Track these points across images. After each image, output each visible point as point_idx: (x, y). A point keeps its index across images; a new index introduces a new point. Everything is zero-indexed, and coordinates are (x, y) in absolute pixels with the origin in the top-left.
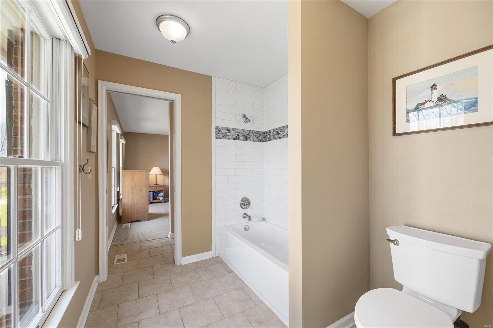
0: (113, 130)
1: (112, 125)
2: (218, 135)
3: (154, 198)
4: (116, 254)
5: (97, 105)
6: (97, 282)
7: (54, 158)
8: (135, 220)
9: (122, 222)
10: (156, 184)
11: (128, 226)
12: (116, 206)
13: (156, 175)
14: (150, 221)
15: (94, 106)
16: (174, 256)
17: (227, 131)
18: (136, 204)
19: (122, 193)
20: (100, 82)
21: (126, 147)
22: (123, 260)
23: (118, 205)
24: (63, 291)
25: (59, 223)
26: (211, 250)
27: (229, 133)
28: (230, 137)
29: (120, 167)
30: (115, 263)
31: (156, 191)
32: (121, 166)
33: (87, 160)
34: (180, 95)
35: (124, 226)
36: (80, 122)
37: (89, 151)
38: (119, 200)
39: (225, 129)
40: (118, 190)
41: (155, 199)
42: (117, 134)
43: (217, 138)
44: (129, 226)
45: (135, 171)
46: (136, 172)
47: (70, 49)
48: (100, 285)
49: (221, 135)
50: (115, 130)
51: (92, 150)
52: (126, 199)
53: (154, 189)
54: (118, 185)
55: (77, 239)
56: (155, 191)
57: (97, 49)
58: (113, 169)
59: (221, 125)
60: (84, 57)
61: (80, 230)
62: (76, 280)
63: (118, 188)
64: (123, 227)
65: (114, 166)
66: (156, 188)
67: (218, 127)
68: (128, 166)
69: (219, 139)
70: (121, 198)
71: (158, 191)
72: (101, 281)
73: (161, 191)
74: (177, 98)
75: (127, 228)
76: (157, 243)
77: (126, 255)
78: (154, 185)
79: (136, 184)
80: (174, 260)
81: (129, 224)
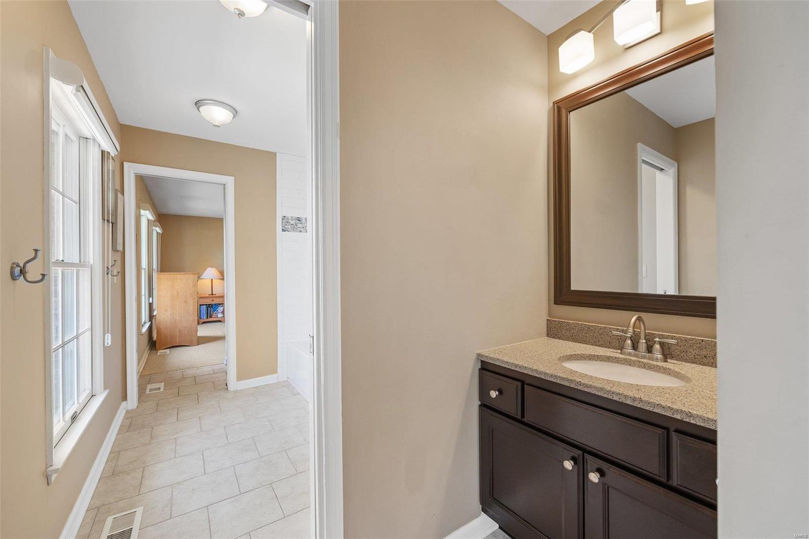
0: (142, 215)
1: (141, 210)
2: (286, 227)
3: (209, 315)
4: (149, 383)
5: (123, 194)
6: (125, 409)
7: (82, 261)
8: (177, 345)
9: (157, 347)
10: (212, 294)
11: (166, 352)
12: (148, 325)
13: (212, 280)
14: (199, 346)
15: (119, 195)
16: (226, 380)
17: (298, 222)
18: (177, 321)
19: (158, 306)
20: (126, 164)
21: (163, 238)
22: (159, 389)
23: (149, 323)
24: (93, 396)
25: (88, 326)
26: (277, 373)
27: (301, 223)
28: (302, 229)
29: (154, 268)
30: (147, 392)
31: (212, 305)
32: (155, 266)
33: (115, 261)
34: (233, 178)
35: (160, 353)
36: (108, 221)
37: (115, 250)
38: (151, 317)
39: (294, 219)
40: (151, 301)
41: (211, 317)
42: (148, 220)
43: (283, 230)
44: (168, 353)
45: (177, 274)
46: (178, 276)
47: (97, 147)
48: (127, 412)
49: (289, 227)
50: (145, 216)
51: (118, 249)
52: (164, 315)
53: (209, 302)
54: (150, 294)
55: (106, 345)
56: (210, 305)
57: (123, 123)
58: (143, 271)
59: (289, 215)
60: (112, 154)
61: (110, 335)
62: (105, 389)
63: (151, 299)
64: (158, 354)
65: (144, 267)
66: (211, 299)
67: (285, 217)
68: (165, 267)
69: (286, 232)
70: (154, 314)
71: (215, 304)
72: (130, 408)
73: (220, 304)
74: (229, 181)
75: (163, 356)
76: (207, 370)
77: (163, 384)
78: (208, 296)
79: (178, 293)
80: (226, 385)
81: (168, 351)
